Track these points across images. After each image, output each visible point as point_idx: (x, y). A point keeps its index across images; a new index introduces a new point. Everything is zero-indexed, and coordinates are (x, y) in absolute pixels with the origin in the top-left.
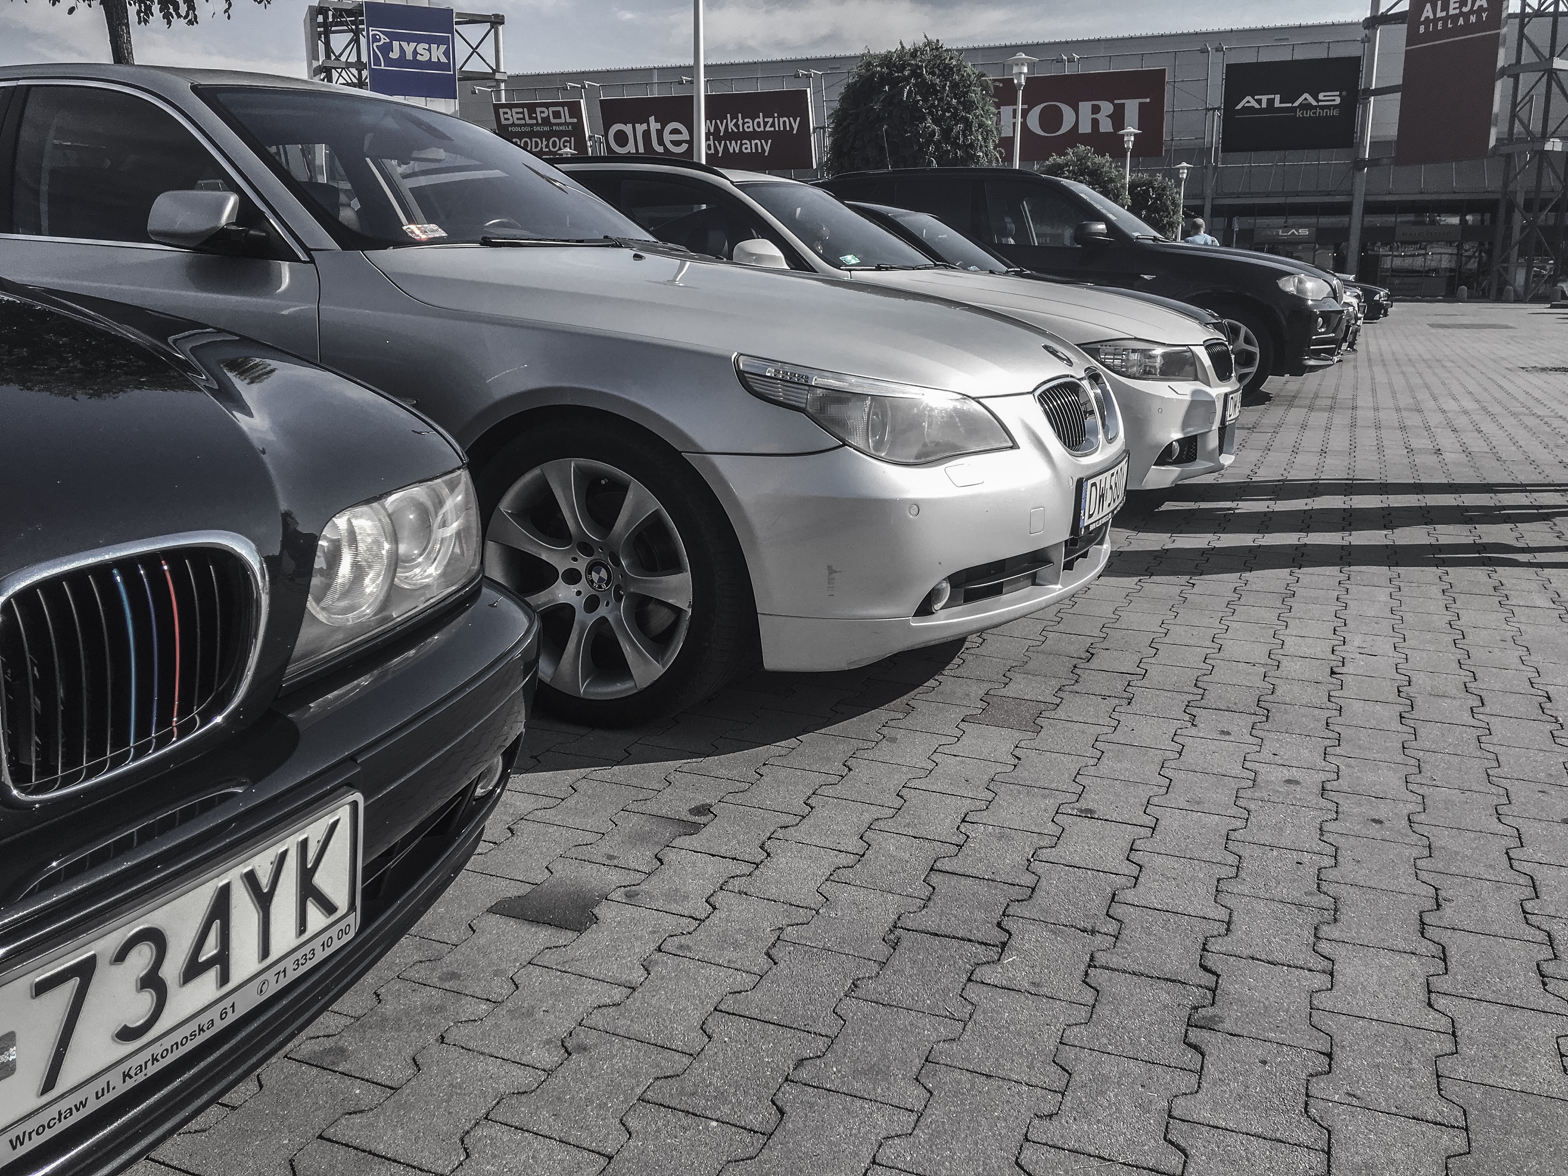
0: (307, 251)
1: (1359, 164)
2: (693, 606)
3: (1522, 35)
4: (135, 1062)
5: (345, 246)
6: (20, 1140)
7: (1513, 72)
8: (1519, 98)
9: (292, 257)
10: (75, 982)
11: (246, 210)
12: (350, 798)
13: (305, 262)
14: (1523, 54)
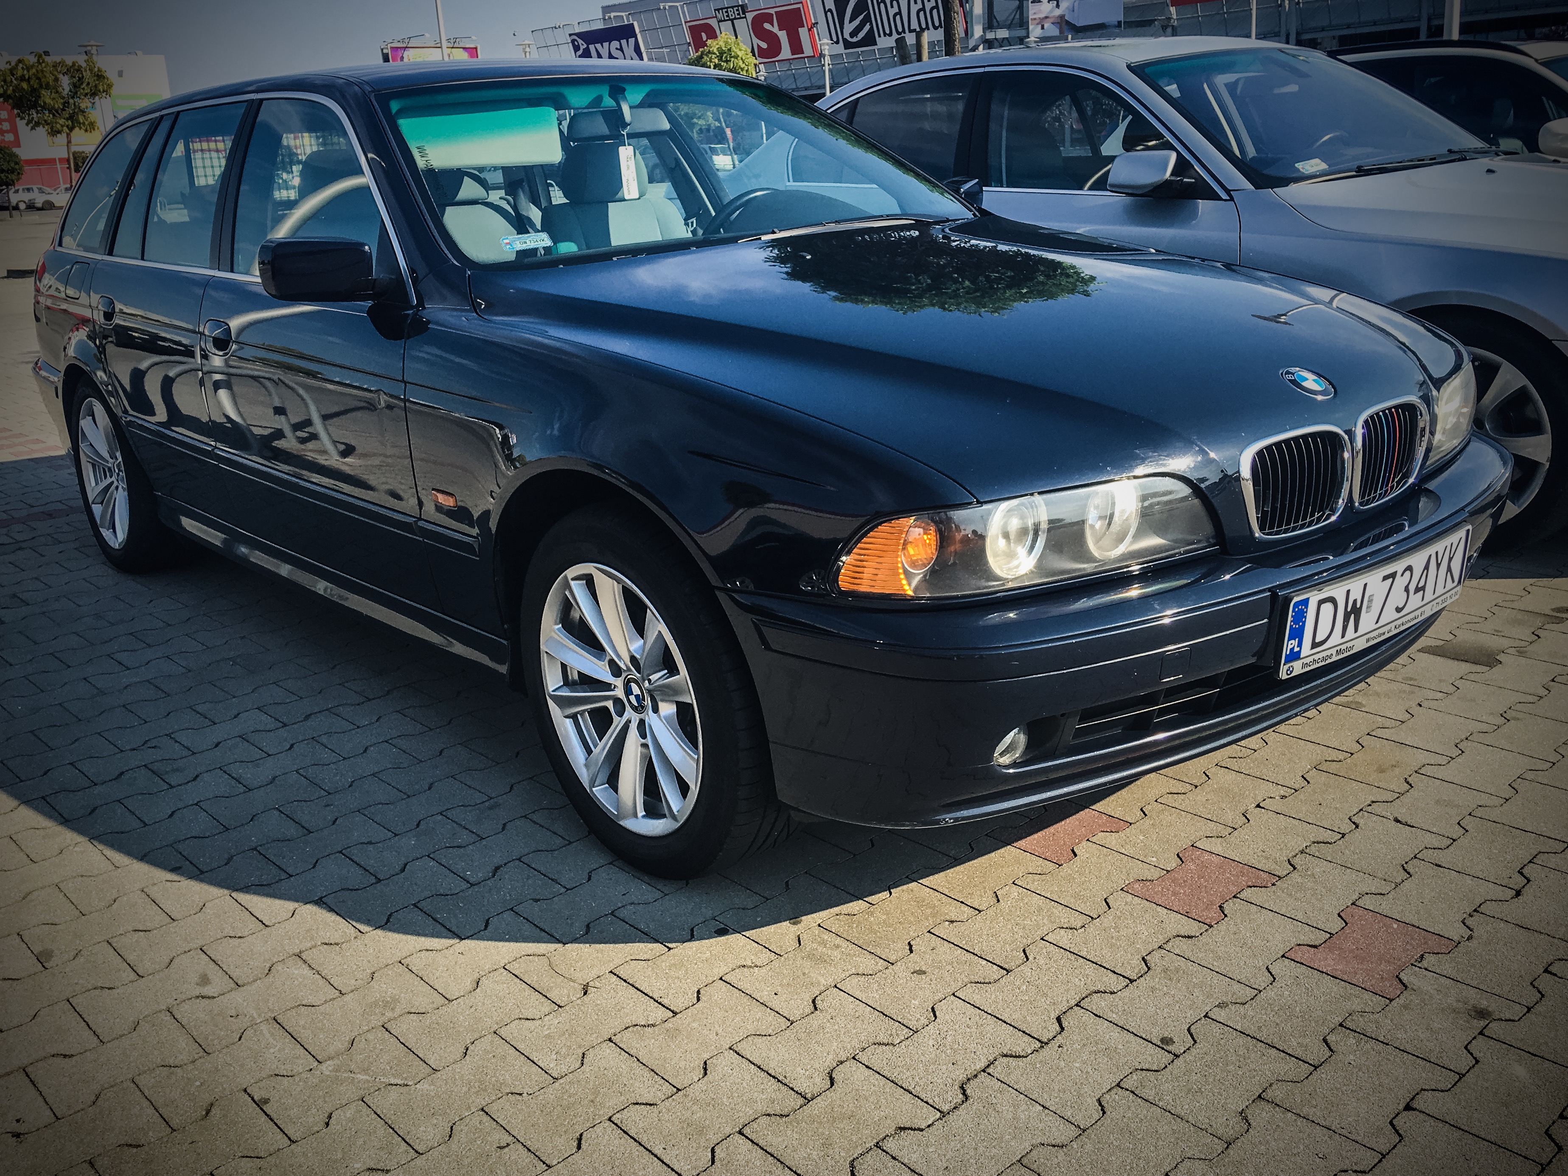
0: (1228, 192)
2: (1552, 460)
4: (1399, 622)
5: (1257, 186)
6: (1368, 641)
9: (1216, 197)
10: (1391, 580)
11: (1182, 166)
12: (1467, 528)
13: (1225, 200)
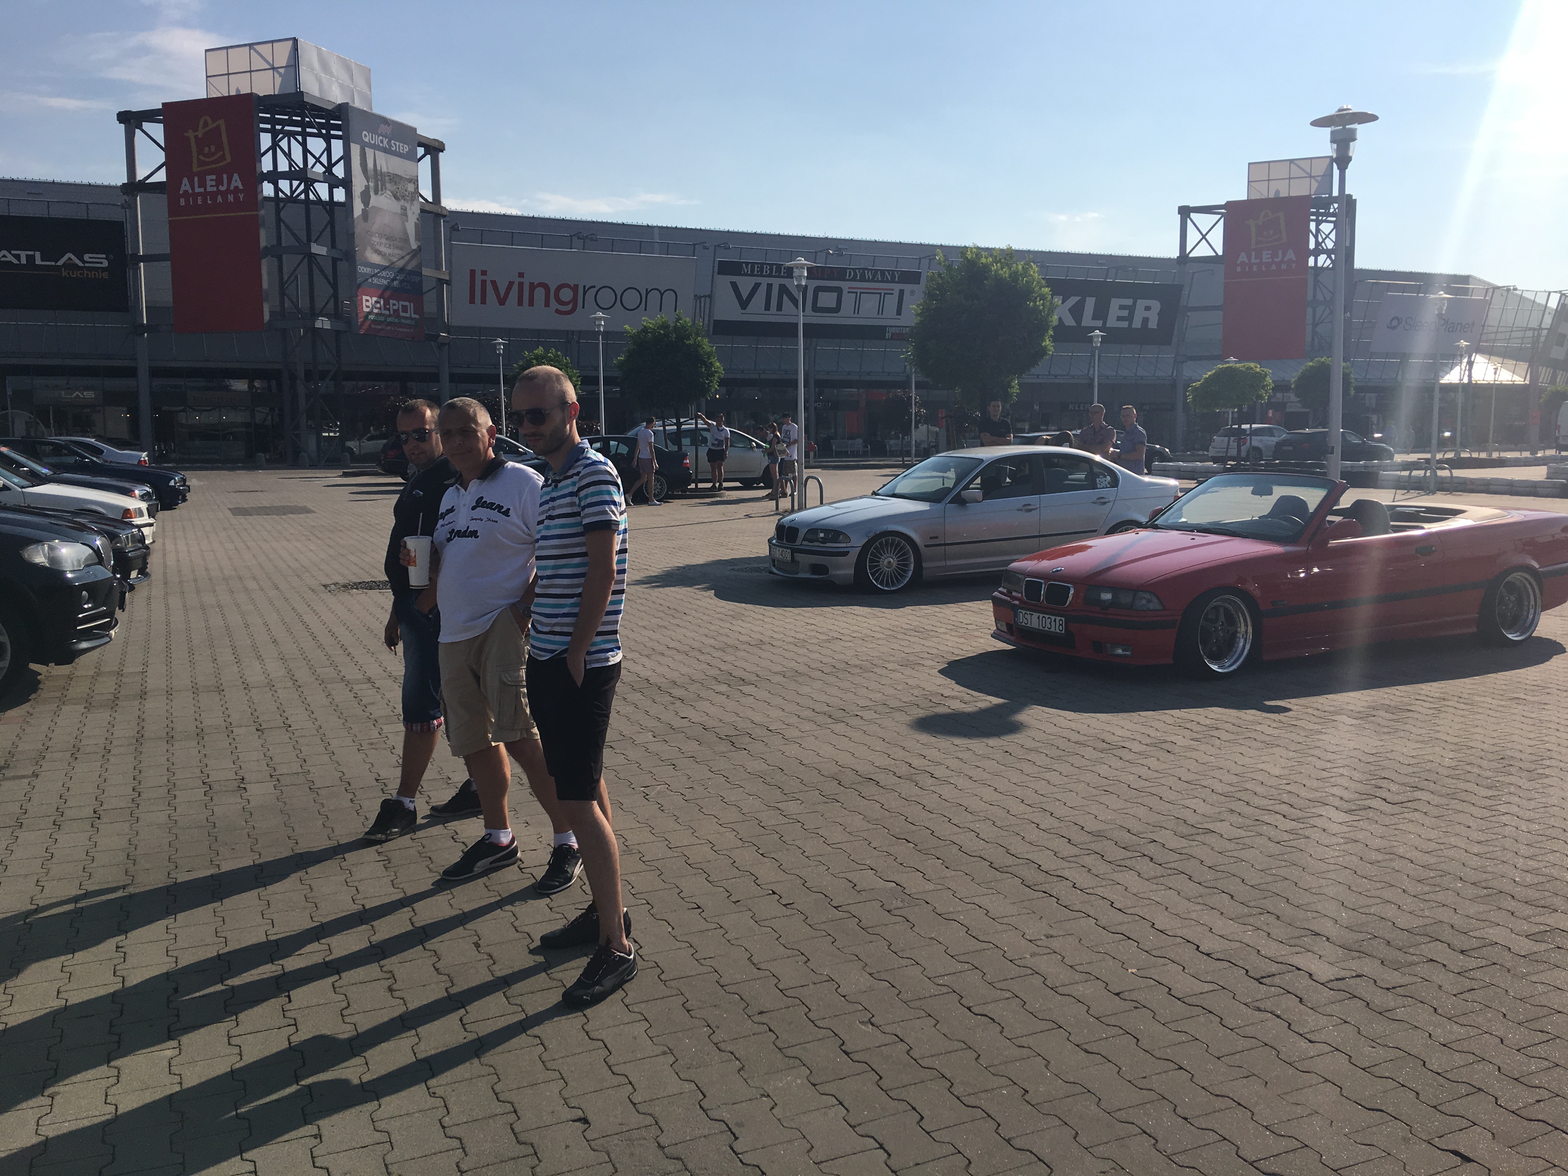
1: (139, 329)
3: (279, 220)
7: (276, 252)
8: (286, 278)
14: (283, 238)
